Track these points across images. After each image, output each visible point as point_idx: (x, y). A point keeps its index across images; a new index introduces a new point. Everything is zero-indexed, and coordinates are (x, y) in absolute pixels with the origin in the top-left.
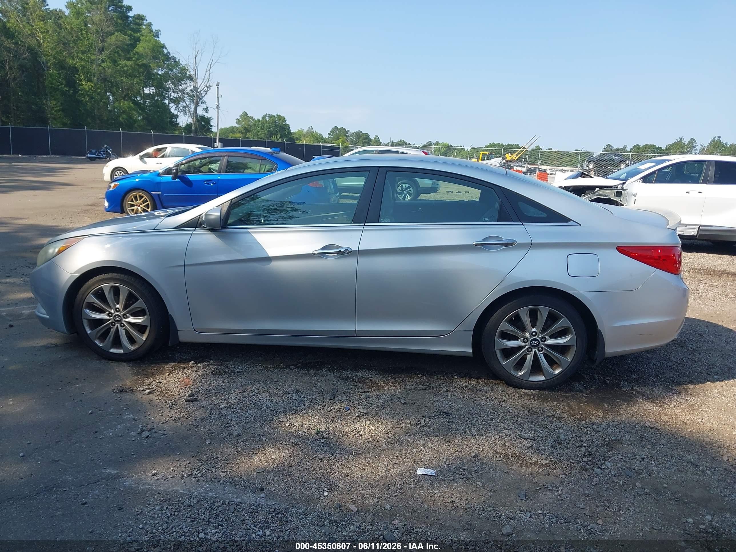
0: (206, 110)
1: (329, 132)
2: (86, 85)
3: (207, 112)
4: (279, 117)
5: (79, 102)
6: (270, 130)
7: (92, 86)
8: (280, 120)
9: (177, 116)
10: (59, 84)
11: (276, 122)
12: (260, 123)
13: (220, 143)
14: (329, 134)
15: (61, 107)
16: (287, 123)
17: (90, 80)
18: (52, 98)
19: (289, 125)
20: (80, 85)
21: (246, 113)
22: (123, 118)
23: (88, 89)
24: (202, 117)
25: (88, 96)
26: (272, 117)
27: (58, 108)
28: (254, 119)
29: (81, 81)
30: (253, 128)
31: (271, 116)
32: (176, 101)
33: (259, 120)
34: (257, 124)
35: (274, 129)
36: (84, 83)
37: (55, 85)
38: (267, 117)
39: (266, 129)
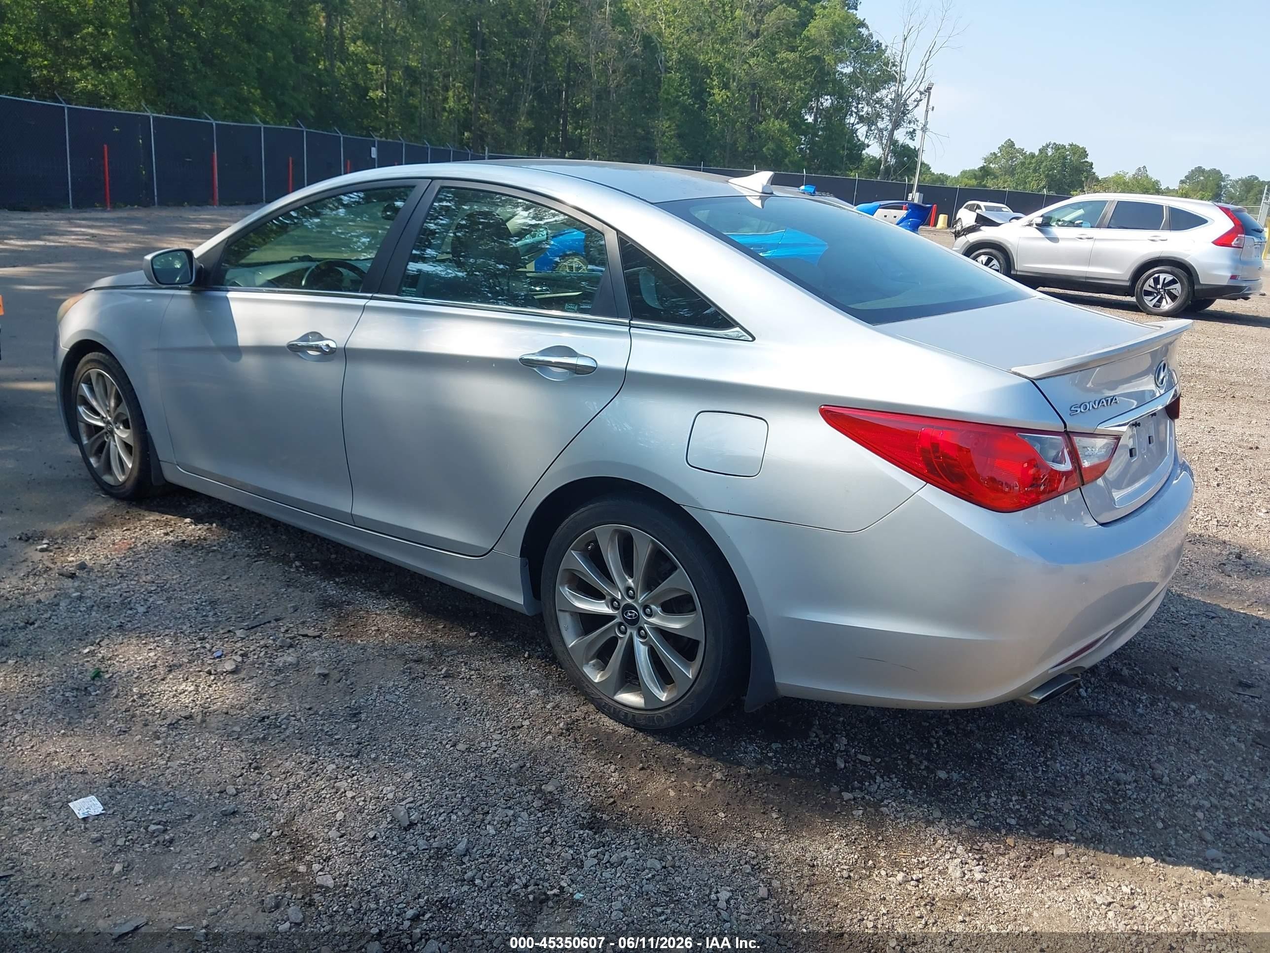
0: (912, 134)
1: (1183, 178)
2: (719, 95)
3: (912, 139)
4: (1074, 148)
5: (705, 123)
6: (1050, 173)
7: (727, 96)
8: (1074, 154)
9: (865, 146)
10: (681, 94)
11: (1065, 158)
12: (1034, 161)
13: (918, 194)
14: (1182, 182)
15: (676, 132)
16: (1089, 159)
17: (726, 86)
18: (666, 118)
19: (1092, 164)
20: (710, 95)
21: (1012, 142)
22: (768, 149)
23: (720, 101)
24: (905, 148)
25: (720, 112)
26: (1059, 149)
27: (673, 133)
28: (1025, 153)
29: (712, 88)
30: (1019, 171)
31: (1057, 147)
32: (869, 121)
33: (1033, 156)
34: (1028, 161)
35: (1059, 172)
36: (716, 91)
37: (672, 96)
38: (1049, 150)
39: (1044, 173)
